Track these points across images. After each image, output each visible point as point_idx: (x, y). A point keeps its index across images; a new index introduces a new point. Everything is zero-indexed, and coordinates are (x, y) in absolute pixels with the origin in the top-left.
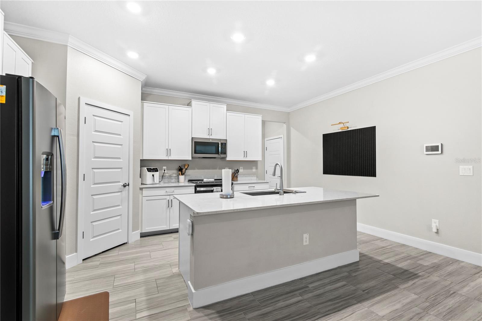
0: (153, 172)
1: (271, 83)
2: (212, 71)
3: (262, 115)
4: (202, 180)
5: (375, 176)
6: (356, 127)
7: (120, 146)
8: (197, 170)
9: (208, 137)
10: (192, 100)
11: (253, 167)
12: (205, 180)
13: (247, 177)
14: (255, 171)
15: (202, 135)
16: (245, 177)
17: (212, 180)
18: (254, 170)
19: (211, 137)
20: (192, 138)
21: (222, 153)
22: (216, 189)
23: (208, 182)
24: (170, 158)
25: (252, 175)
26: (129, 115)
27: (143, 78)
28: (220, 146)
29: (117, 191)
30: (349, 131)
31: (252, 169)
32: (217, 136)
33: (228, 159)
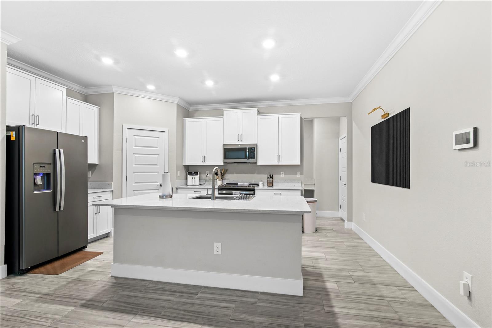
0: (193, 175)
1: (275, 78)
2: (210, 83)
3: (300, 113)
4: (237, 184)
5: (409, 188)
6: (394, 112)
7: (157, 156)
8: (236, 175)
9: (238, 143)
10: (224, 110)
11: (297, 172)
12: (239, 184)
13: (289, 182)
14: (300, 176)
15: (233, 141)
16: (287, 182)
17: (246, 184)
18: (298, 176)
19: (241, 143)
20: (224, 145)
21: (251, 158)
22: (235, 193)
23: (242, 186)
24: (205, 164)
25: (296, 181)
26: (165, 132)
27: (176, 100)
28: (247, 151)
29: (155, 189)
30: (390, 118)
31: (296, 174)
32: (247, 141)
33: (259, 163)
